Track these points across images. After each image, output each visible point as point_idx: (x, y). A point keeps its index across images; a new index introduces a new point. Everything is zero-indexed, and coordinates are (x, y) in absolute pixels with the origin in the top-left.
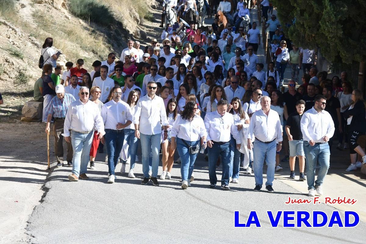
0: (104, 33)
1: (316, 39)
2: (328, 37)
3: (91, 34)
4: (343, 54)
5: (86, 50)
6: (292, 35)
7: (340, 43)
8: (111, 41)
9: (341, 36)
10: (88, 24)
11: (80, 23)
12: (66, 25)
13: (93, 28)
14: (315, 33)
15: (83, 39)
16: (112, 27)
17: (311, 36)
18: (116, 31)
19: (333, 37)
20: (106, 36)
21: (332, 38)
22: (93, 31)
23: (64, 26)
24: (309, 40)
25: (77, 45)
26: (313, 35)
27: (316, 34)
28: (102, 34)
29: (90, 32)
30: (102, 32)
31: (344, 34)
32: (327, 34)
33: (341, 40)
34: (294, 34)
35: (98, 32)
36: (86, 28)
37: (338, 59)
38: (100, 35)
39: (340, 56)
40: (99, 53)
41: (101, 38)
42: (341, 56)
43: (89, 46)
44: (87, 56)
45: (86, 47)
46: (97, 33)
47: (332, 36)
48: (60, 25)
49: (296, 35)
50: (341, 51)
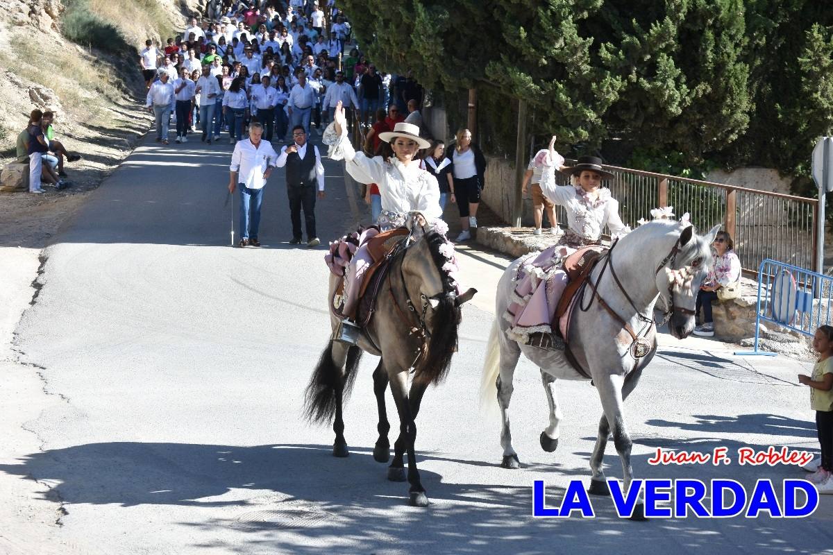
0: (112, 63)
1: (408, 58)
2: (424, 57)
3: (93, 66)
4: (446, 79)
5: (87, 89)
6: (373, 54)
7: (441, 64)
8: (122, 73)
9: (442, 55)
10: (89, 51)
11: (78, 51)
12: (57, 54)
13: (95, 56)
14: (406, 51)
15: (82, 74)
16: (122, 54)
17: (401, 55)
18: (129, 60)
19: (431, 56)
20: (114, 68)
21: (429, 57)
22: (96, 61)
23: (55, 56)
24: (398, 61)
25: (75, 82)
26: (403, 54)
27: (408, 52)
28: (109, 64)
29: (91, 63)
30: (108, 62)
31: (445, 51)
32: (422, 52)
33: (442, 59)
34: (377, 54)
35: (103, 63)
36: (85, 57)
37: (439, 85)
38: (107, 66)
39: (440, 81)
40: (105, 92)
41: (107, 70)
42: (443, 82)
43: (91, 82)
44: (88, 97)
45: (88, 84)
46: (101, 63)
47: (429, 54)
48: (50, 55)
49: (379, 55)
50: (442, 75)
